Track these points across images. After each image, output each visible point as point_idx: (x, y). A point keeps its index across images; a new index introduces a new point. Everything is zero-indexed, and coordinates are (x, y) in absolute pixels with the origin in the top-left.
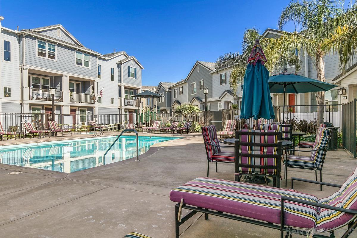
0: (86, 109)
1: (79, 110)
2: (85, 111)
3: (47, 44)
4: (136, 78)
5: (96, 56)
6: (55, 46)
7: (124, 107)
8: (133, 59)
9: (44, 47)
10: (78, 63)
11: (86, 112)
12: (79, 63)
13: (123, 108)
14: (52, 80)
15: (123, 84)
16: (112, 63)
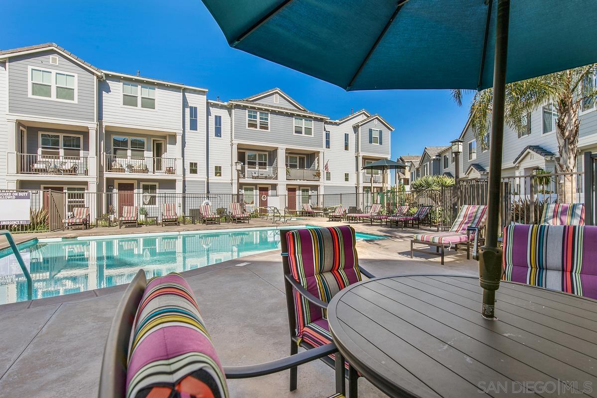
0: (309, 188)
1: (299, 190)
2: (307, 191)
3: (258, 113)
4: (381, 143)
5: (321, 120)
6: (268, 114)
7: (362, 185)
8: (377, 118)
9: (255, 117)
10: (296, 132)
11: (310, 191)
12: (298, 131)
13: (360, 185)
14: (270, 155)
15: (362, 154)
16: (347, 127)
